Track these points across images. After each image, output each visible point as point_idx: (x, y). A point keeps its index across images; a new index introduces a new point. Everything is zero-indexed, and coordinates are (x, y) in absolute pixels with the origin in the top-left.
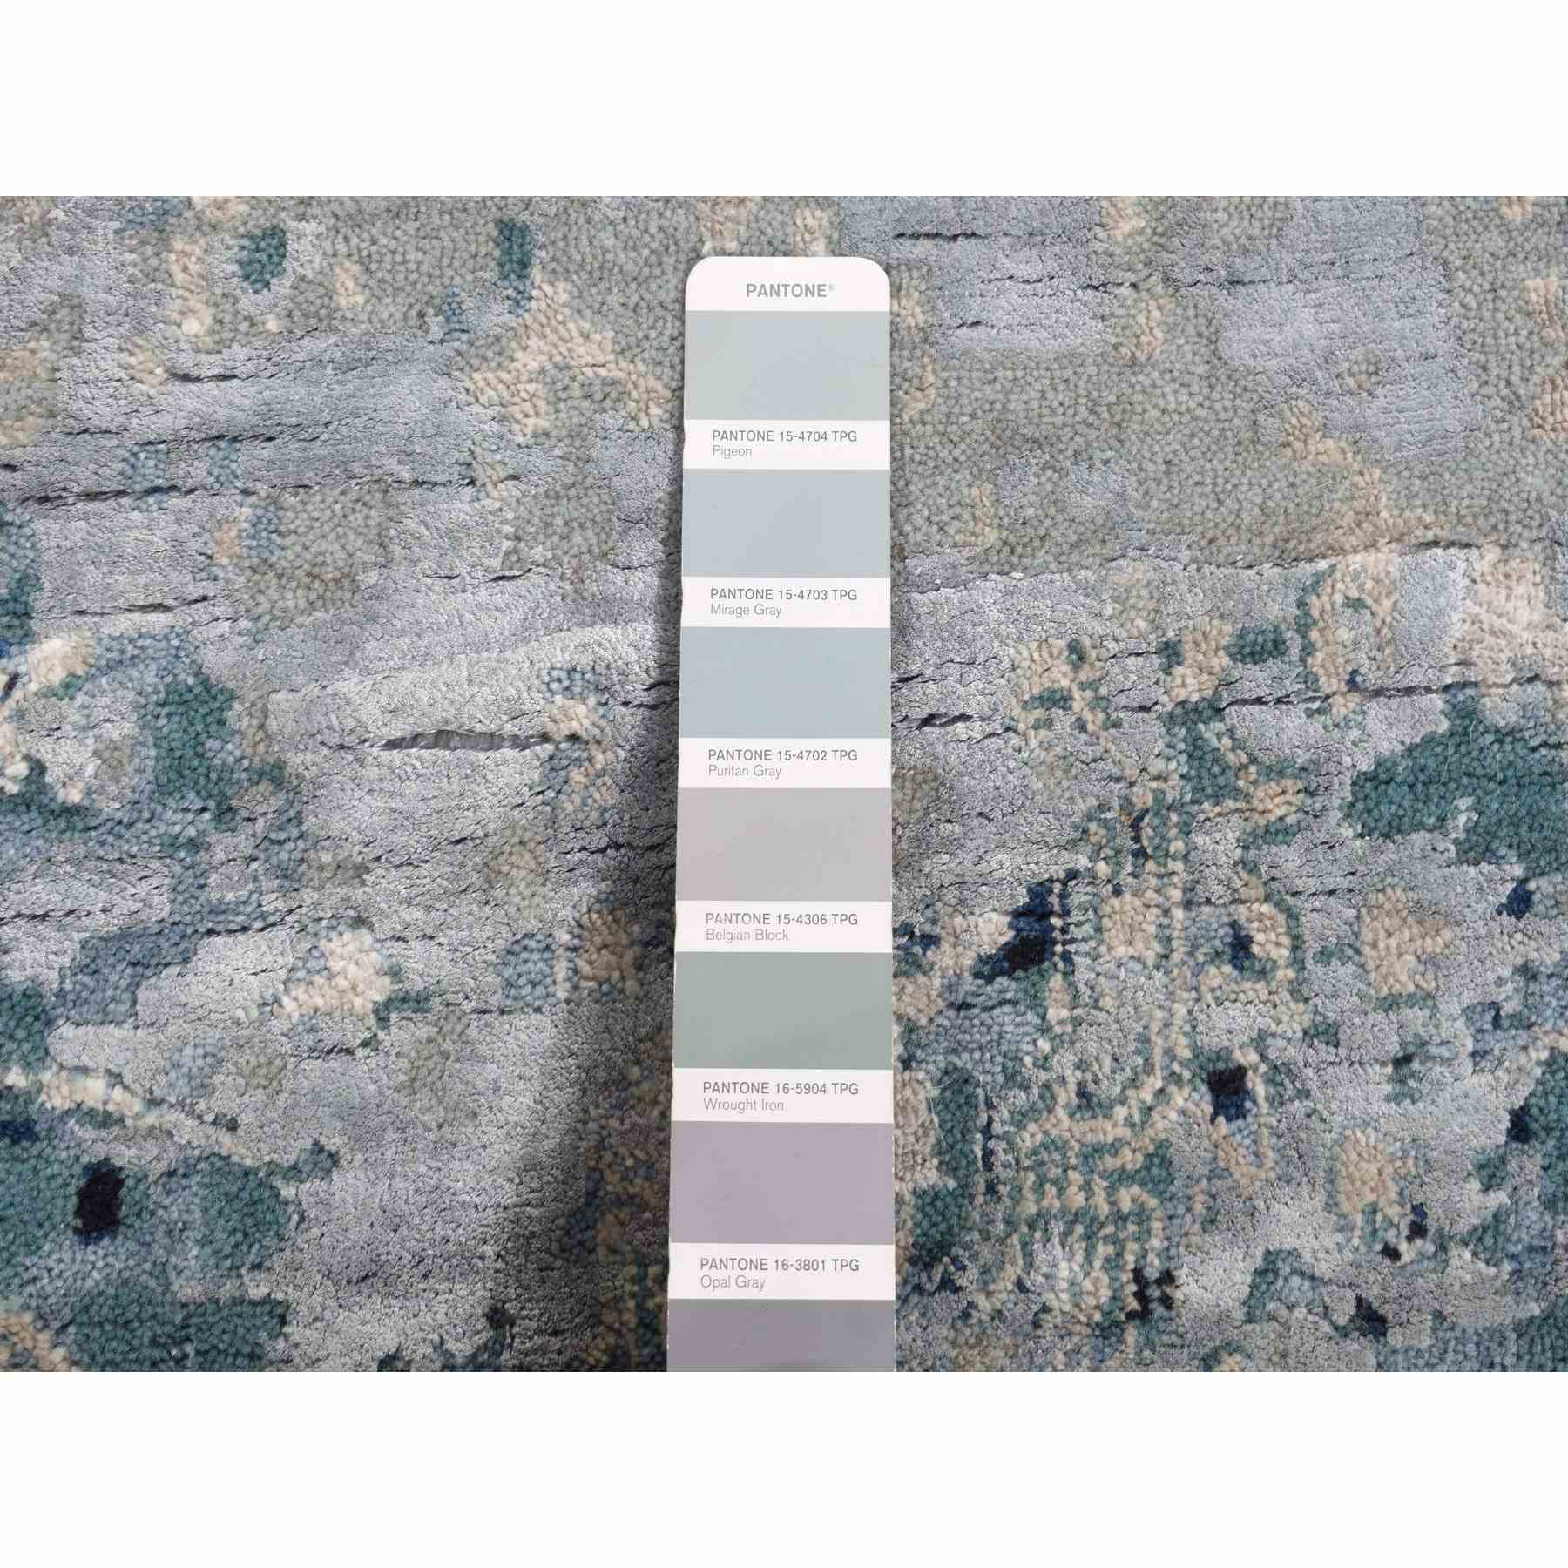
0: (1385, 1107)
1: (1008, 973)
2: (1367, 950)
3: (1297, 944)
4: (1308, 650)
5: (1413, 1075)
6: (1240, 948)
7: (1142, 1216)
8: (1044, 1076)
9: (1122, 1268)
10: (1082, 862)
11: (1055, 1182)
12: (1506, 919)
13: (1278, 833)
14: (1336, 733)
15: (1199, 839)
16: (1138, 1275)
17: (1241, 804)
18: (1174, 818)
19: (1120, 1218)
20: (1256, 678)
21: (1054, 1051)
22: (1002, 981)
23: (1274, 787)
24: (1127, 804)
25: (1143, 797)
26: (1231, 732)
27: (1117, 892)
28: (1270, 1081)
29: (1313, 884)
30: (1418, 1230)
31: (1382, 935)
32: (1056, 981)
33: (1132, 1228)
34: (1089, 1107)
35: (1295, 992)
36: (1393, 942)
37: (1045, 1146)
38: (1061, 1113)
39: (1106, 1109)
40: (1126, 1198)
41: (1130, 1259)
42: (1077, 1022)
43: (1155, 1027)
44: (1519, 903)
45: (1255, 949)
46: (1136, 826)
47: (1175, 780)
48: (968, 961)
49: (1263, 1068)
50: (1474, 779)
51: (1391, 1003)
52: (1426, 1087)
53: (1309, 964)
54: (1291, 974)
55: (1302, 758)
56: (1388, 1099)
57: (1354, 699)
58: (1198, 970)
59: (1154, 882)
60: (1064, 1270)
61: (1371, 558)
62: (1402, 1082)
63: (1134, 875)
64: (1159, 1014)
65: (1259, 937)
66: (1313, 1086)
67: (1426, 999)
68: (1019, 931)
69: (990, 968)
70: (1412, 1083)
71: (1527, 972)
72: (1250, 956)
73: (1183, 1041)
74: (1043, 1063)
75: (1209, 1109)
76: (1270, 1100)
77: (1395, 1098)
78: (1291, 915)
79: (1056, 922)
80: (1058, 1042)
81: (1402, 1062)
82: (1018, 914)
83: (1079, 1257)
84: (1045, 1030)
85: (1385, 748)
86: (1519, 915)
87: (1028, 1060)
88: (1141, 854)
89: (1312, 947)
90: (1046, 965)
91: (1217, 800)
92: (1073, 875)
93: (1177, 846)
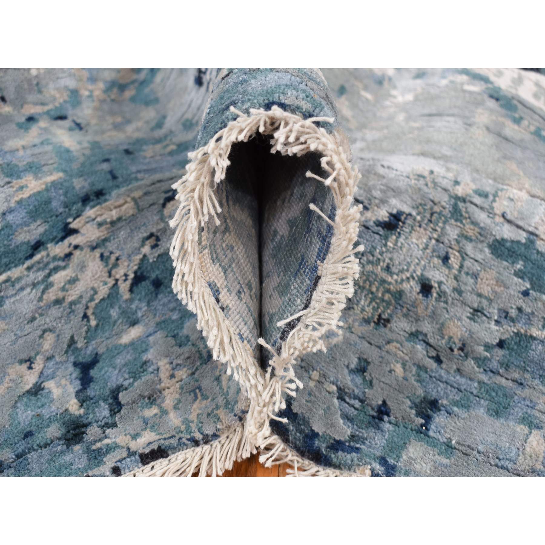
0: (466, 319)
1: (383, 228)
2: (479, 280)
3: (461, 267)
4: (494, 201)
5: (477, 315)
6: (446, 259)
7: (389, 303)
8: (379, 257)
9: (377, 311)
10: (414, 213)
11: (370, 282)
12: (520, 295)
13: (468, 239)
14: (493, 225)
15: (448, 227)
16: (380, 316)
17: (462, 226)
18: (443, 218)
19: (383, 300)
20: (477, 200)
21: (386, 252)
22: (380, 229)
23: (472, 227)
24: (431, 209)
25: (437, 209)
26: (466, 208)
27: (420, 226)
28: (438, 293)
29: (472, 256)
30: (461, 349)
31: (485, 278)
32: (394, 237)
33: (384, 304)
34: (388, 270)
35: (456, 278)
36: (487, 282)
37: (372, 272)
38: (379, 268)
39: (391, 274)
40: (387, 297)
41: (380, 311)
42: (394, 249)
43: (414, 263)
44: (526, 293)
45: (450, 261)
46: (432, 214)
47: (447, 210)
48: (374, 219)
49: (438, 289)
50: (526, 259)
51: (480, 295)
52: (479, 320)
53: (462, 273)
54: (456, 272)
55: (482, 225)
56: (468, 317)
57: (502, 220)
58: (432, 257)
59: (430, 230)
60: (362, 302)
61: (519, 192)
62: (473, 315)
63: (426, 224)
64: (417, 261)
65: (452, 259)
66: (450, 302)
67: (490, 301)
68: (390, 220)
69: (379, 224)
70: (476, 317)
71: (520, 310)
72: (448, 262)
73: (420, 271)
74: (381, 253)
75: (418, 290)
76: (436, 298)
77: (470, 319)
78: (463, 258)
79: (401, 224)
80: (388, 251)
81: (476, 310)
82: (391, 215)
83: (368, 302)
84: (385, 245)
85: (505, 236)
86: (524, 296)
87: (378, 251)
88: (430, 221)
89: (465, 269)
90: (393, 232)
91: (456, 220)
92: (410, 215)
93: (441, 224)
